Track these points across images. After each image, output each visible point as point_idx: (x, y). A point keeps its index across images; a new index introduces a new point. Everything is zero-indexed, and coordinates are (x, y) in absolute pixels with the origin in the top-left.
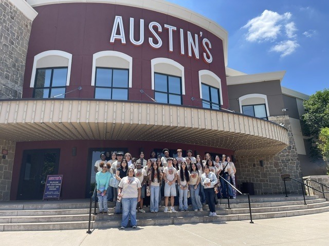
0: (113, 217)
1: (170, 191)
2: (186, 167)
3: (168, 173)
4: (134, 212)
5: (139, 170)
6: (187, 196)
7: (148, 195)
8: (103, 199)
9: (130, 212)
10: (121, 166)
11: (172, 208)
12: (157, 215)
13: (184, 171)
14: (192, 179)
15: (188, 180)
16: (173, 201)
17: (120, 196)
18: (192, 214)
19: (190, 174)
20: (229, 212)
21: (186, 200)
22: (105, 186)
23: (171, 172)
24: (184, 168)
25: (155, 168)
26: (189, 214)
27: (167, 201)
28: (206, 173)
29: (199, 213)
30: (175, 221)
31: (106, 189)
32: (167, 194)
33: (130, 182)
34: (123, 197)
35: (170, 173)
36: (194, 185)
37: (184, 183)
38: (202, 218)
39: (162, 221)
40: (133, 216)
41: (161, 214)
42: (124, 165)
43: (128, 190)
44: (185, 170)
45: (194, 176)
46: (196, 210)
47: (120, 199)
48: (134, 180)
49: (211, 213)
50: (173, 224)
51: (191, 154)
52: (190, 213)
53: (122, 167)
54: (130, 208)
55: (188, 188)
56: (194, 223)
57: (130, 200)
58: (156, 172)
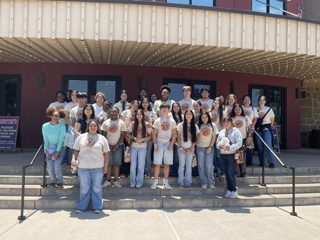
0: (70, 193)
1: (163, 156)
2: (193, 119)
3: (160, 128)
4: (98, 189)
5: (114, 122)
6: (191, 164)
7: (126, 160)
8: (53, 166)
9: (91, 189)
10: (84, 114)
11: (165, 181)
12: (140, 192)
13: (189, 125)
14: (203, 137)
15: (194, 139)
16: (167, 171)
17: (74, 166)
18: (198, 193)
19: (198, 131)
20: (261, 191)
21: (189, 171)
22: (56, 145)
23: (165, 126)
24: (189, 121)
25: (140, 120)
26: (192, 193)
27: (157, 171)
28: (227, 130)
29: (210, 191)
30: (166, 204)
31: (58, 149)
32: (158, 160)
33: (91, 143)
34: (80, 167)
35: (164, 129)
36: (207, 148)
37: (188, 144)
38: (211, 201)
39: (144, 203)
40: (96, 195)
41: (145, 190)
42: (88, 113)
43: (86, 156)
44: (191, 123)
45: (205, 133)
46: (205, 187)
47: (74, 168)
48: (97, 140)
49: (229, 193)
50: (162, 207)
51: (208, 94)
52: (194, 191)
53: (85, 116)
54: (91, 183)
55: (193, 152)
56: (197, 208)
57: (91, 172)
58: (140, 125)
